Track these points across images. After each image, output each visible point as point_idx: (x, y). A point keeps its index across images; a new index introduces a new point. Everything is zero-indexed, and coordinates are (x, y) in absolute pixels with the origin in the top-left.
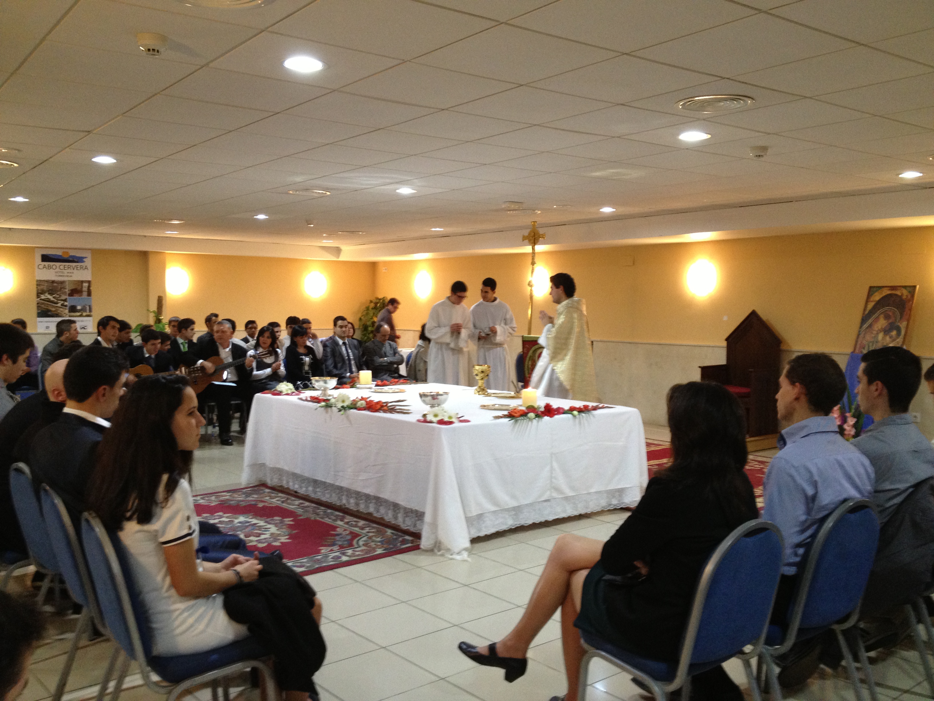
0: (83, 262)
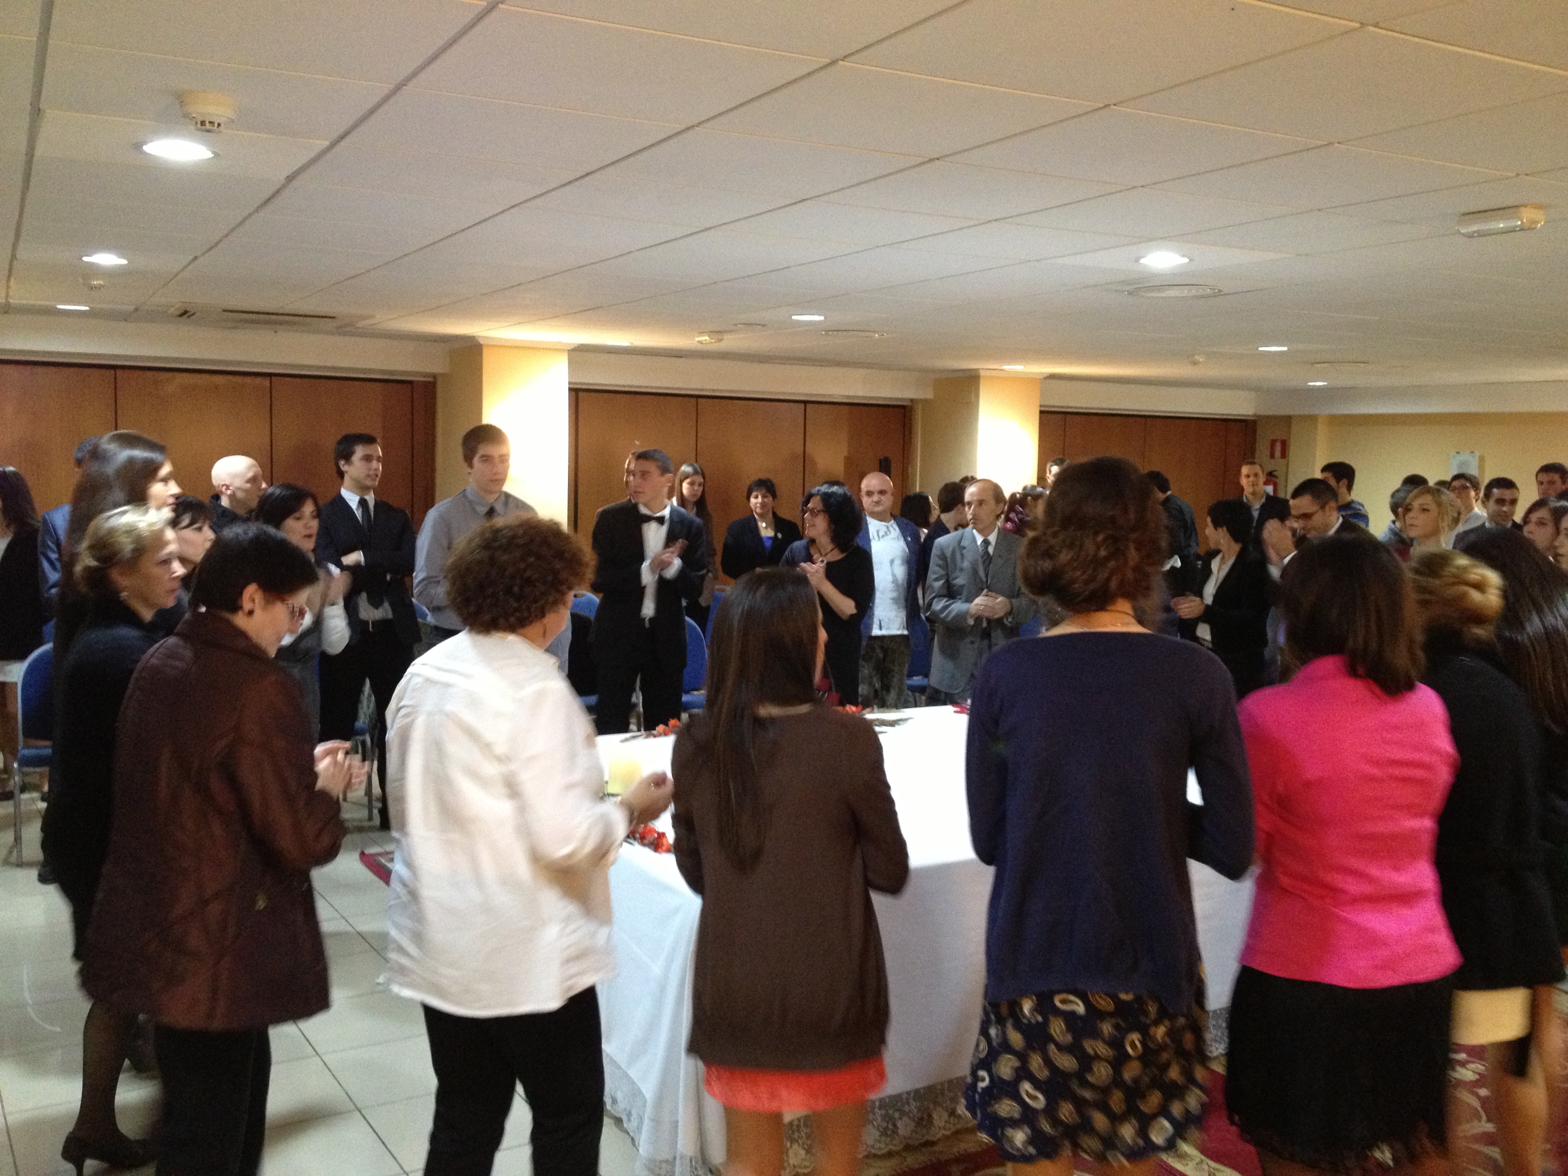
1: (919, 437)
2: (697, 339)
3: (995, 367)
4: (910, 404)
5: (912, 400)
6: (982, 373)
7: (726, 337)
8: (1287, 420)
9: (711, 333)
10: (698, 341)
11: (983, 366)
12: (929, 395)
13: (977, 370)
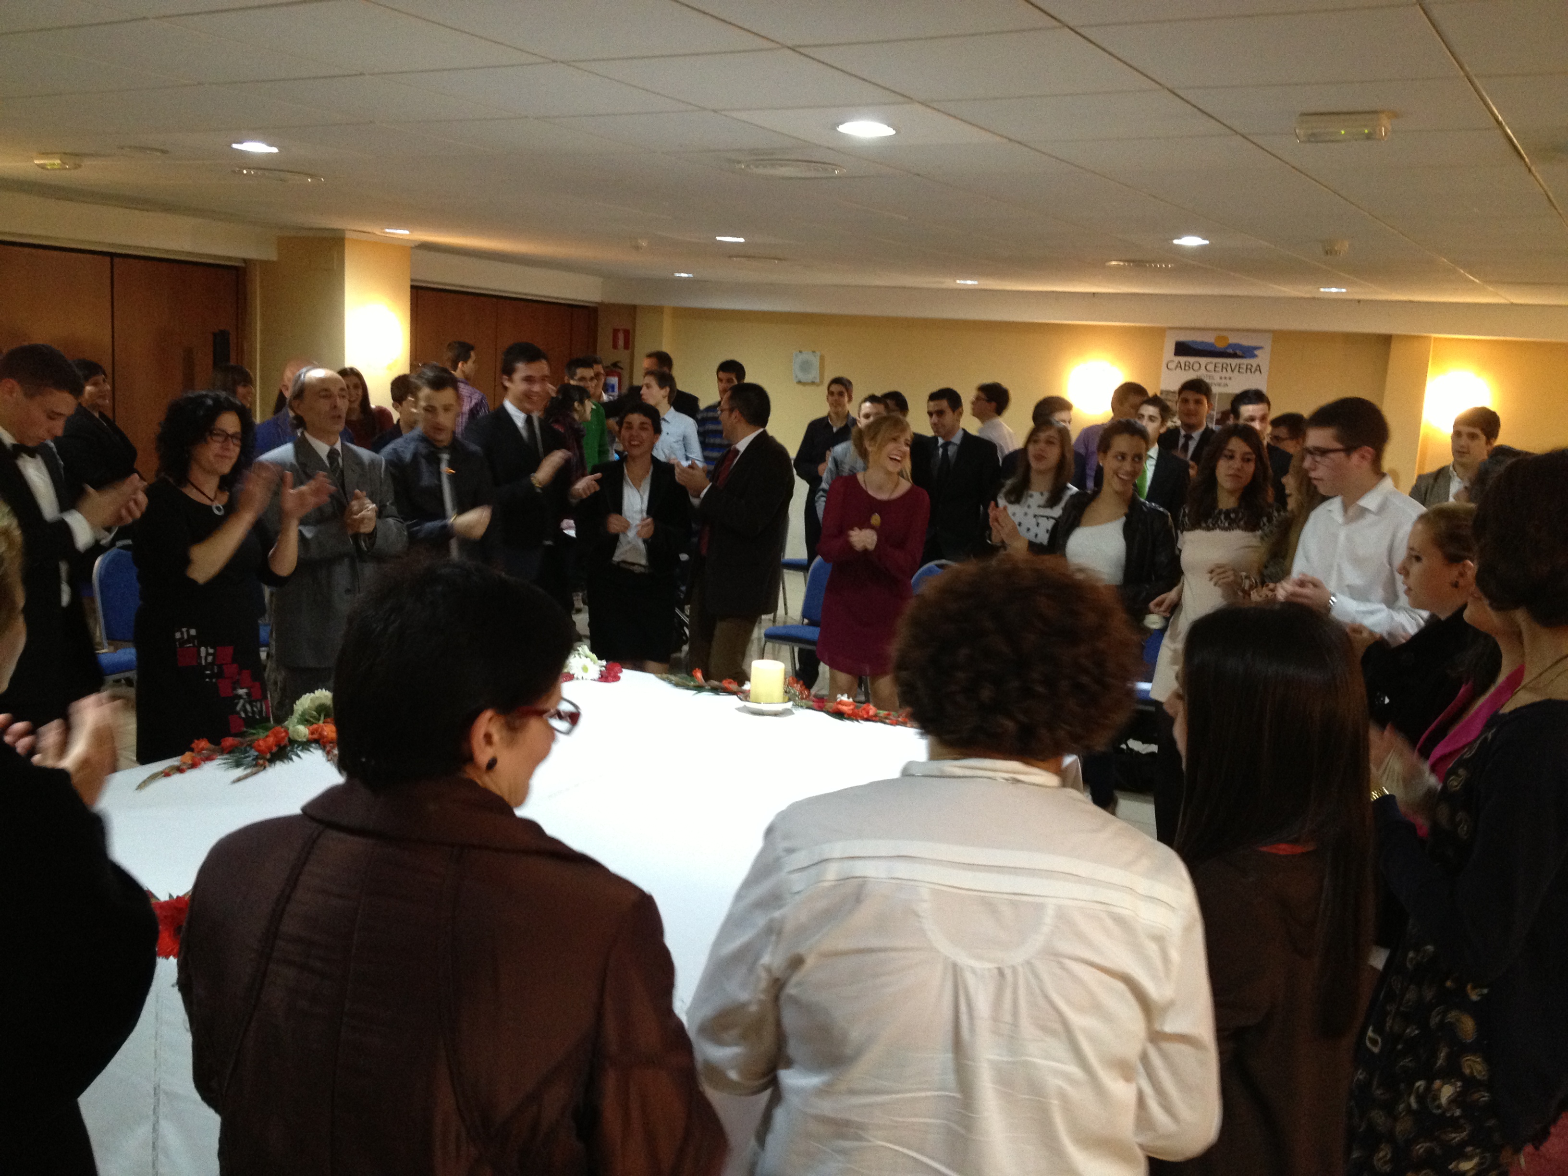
0: (1254, 356)
1: (258, 307)
2: (37, 162)
3: (369, 230)
4: (243, 265)
5: (245, 260)
6: (348, 235)
7: (87, 162)
8: (632, 310)
9: (65, 155)
10: (38, 165)
11: (351, 227)
12: (270, 254)
13: (343, 231)
